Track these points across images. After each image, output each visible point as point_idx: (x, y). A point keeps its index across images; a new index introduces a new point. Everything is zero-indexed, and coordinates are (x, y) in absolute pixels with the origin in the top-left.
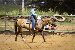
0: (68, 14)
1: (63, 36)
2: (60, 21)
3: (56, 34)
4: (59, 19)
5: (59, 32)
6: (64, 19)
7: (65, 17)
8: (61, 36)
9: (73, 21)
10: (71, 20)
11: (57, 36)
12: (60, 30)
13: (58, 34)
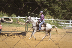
0: (16, 16)
1: (11, 36)
2: (8, 23)
3: (4, 34)
4: (7, 21)
5: (7, 33)
6: (12, 21)
7: (13, 18)
8: (9, 36)
9: (21, 22)
10: (19, 21)
11: (5, 36)
12: (8, 31)
13: (6, 35)
